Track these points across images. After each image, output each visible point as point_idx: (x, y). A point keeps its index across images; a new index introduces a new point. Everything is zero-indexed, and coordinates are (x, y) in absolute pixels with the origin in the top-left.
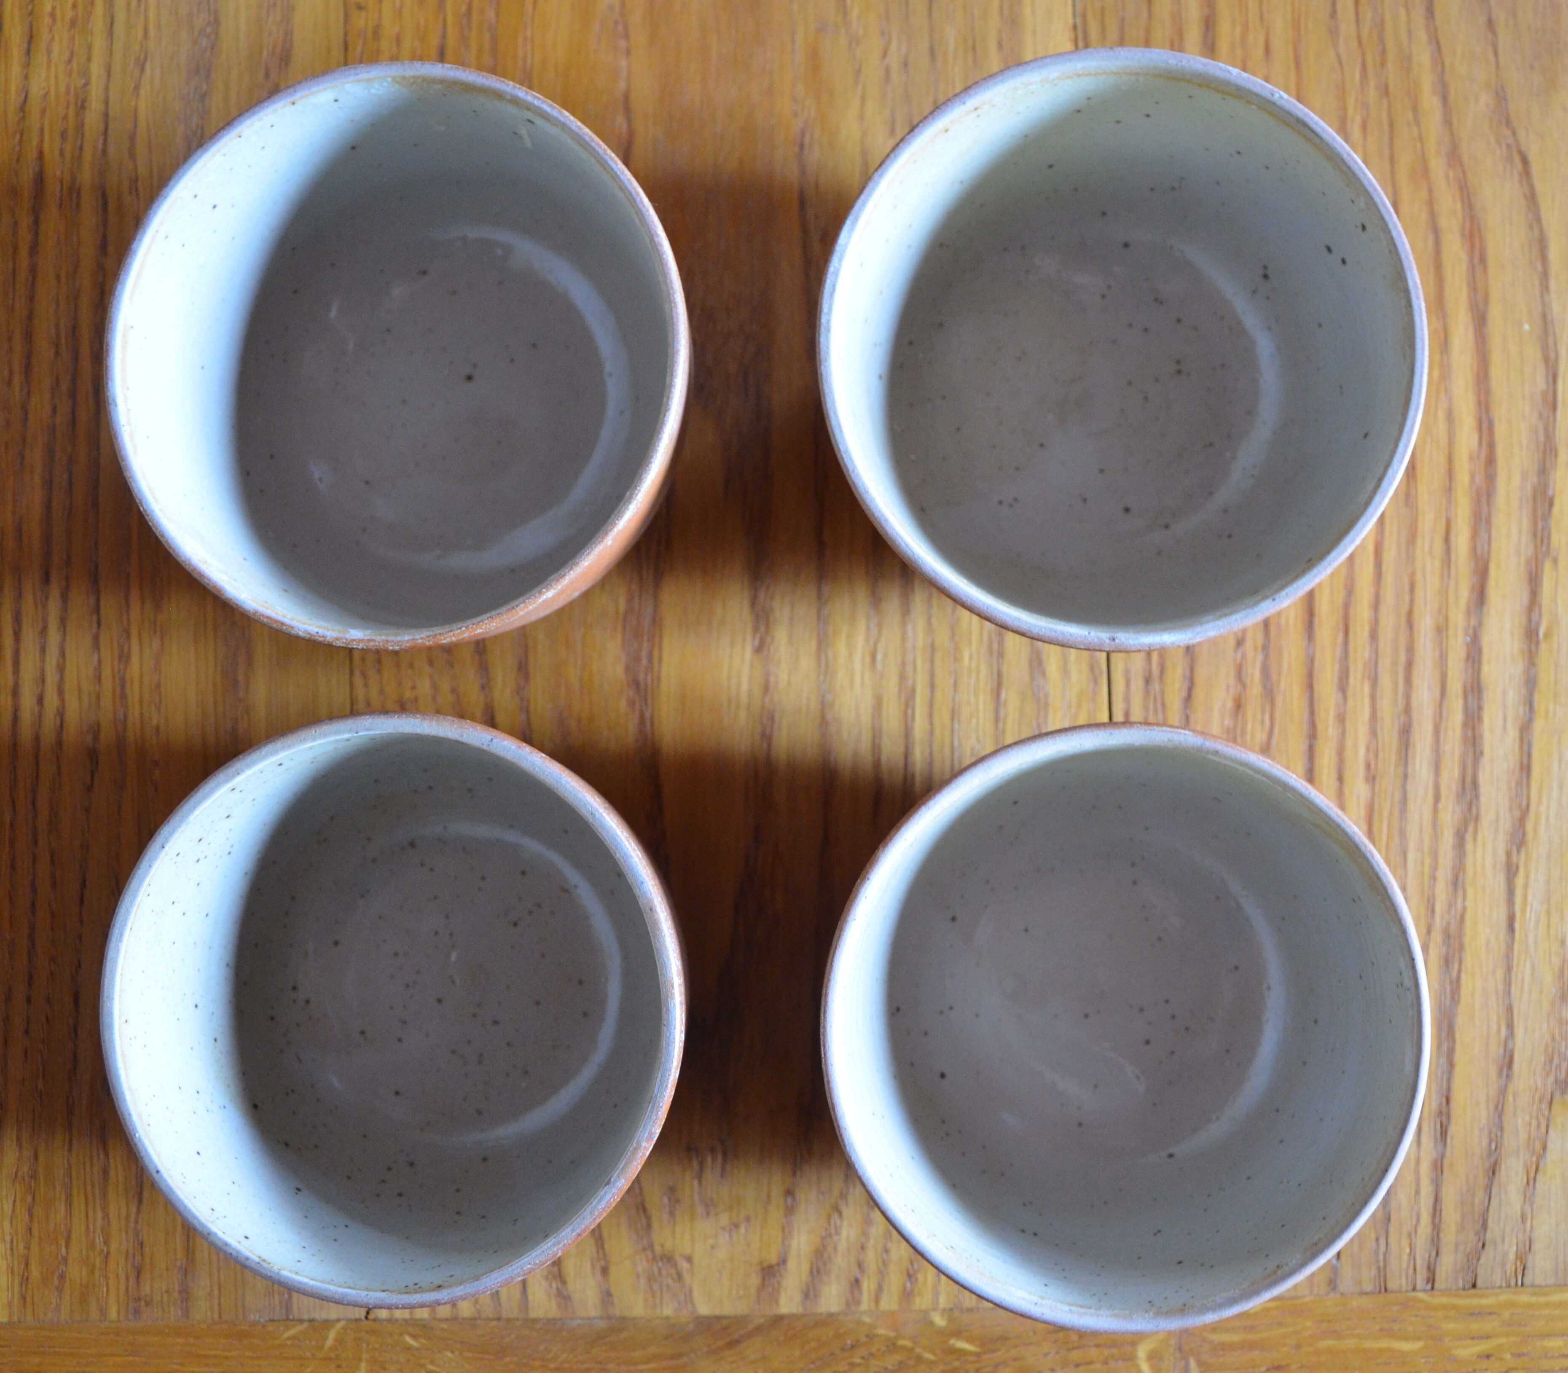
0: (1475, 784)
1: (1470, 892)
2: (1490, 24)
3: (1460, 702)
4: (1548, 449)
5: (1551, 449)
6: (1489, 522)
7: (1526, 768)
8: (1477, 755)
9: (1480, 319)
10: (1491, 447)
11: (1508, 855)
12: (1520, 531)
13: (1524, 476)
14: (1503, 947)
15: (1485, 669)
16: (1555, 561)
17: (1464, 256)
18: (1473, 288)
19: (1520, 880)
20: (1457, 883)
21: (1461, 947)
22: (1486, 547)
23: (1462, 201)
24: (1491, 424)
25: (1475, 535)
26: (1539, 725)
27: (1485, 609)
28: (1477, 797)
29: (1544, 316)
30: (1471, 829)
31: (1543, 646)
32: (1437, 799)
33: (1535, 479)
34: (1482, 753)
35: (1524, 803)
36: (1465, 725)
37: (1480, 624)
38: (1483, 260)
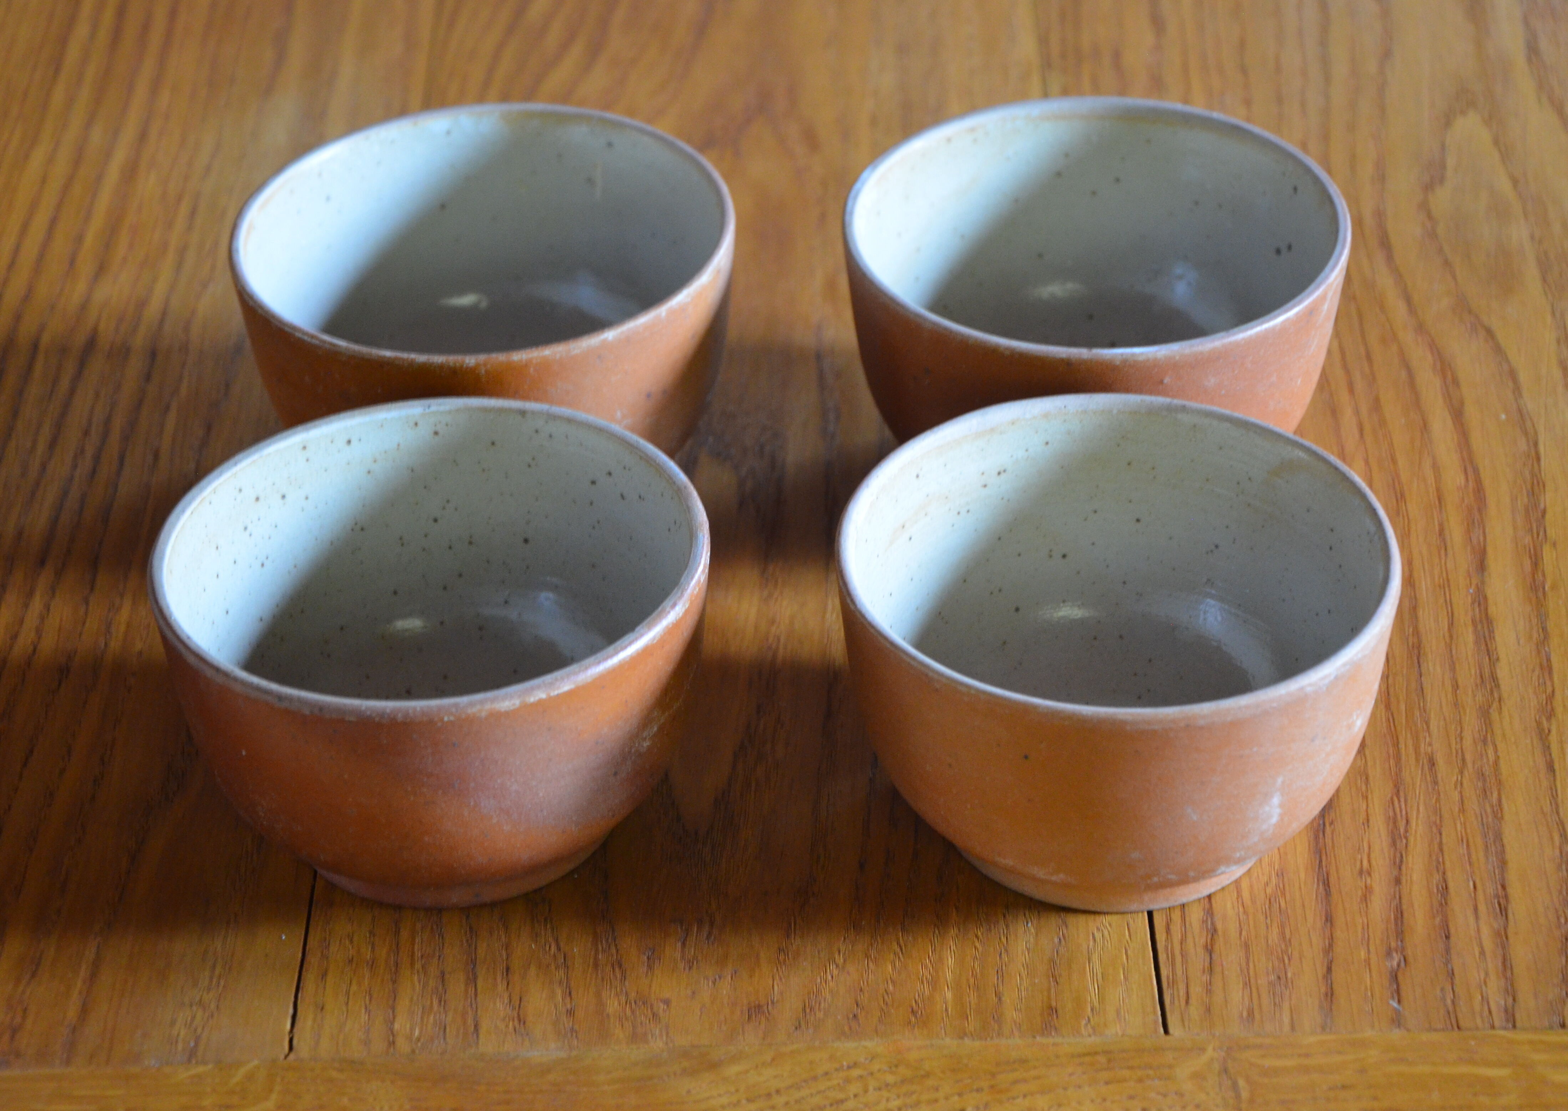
0: (1494, 678)
1: (1501, 746)
2: (1447, 263)
3: (1470, 629)
4: (1535, 482)
5: (1538, 483)
6: (1482, 524)
7: (1547, 668)
8: (1493, 660)
9: (1458, 414)
10: (1479, 482)
11: (1539, 723)
12: (1515, 528)
13: (1514, 499)
14: (1545, 783)
15: (1492, 610)
16: (1554, 544)
17: (1437, 382)
18: (1448, 396)
19: (1553, 738)
20: (1485, 738)
21: (1500, 783)
22: (1482, 539)
23: (1432, 354)
24: (1476, 471)
25: (1468, 531)
26: (1555, 641)
27: (1486, 574)
28: (1498, 686)
29: (1520, 411)
30: (1495, 705)
31: (1550, 594)
32: (1456, 687)
33: (1526, 500)
34: (1498, 659)
35: (1549, 690)
36: (1477, 642)
37: (1483, 582)
38: (1456, 382)
